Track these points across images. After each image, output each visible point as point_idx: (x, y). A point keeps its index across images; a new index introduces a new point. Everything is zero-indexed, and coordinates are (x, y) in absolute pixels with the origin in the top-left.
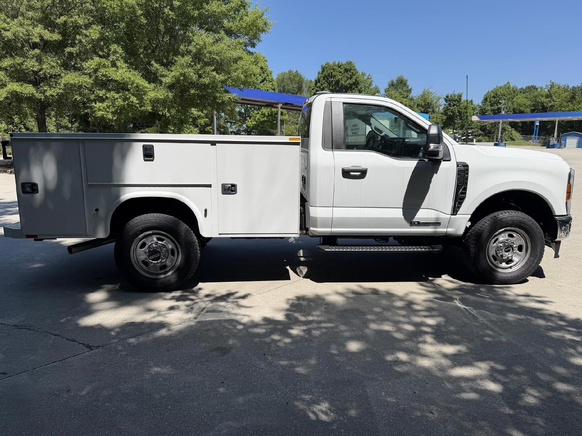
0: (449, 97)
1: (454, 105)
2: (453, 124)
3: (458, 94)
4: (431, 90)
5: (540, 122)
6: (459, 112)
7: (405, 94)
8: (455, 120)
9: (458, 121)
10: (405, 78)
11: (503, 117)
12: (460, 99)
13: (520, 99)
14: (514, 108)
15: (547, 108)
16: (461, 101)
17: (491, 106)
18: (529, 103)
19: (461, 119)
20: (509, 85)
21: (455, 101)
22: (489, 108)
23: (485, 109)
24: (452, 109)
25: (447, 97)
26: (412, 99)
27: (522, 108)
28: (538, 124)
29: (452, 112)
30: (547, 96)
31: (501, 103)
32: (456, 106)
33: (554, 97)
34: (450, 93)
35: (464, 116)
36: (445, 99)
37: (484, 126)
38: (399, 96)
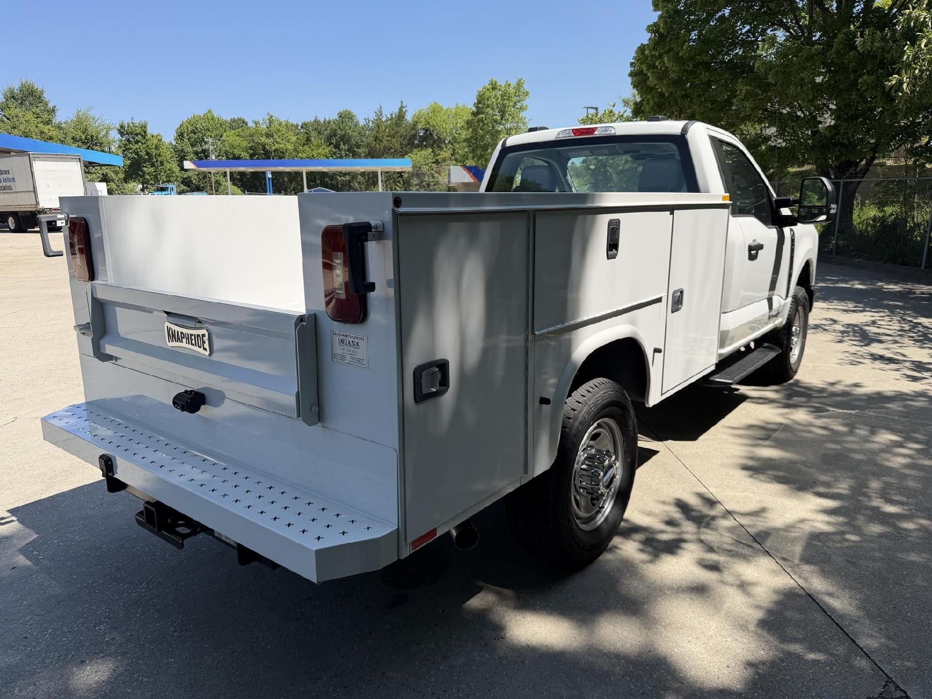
0: (126, 128)
1: (137, 142)
2: (141, 173)
3: (139, 124)
4: (91, 113)
5: (273, 173)
6: (147, 154)
7: (46, 116)
8: (143, 166)
9: (148, 169)
10: (38, 86)
11: (214, 164)
12: (145, 132)
13: (231, 137)
14: (226, 151)
15: (271, 152)
16: (147, 135)
17: (193, 145)
18: (245, 144)
19: (153, 165)
20: (213, 115)
21: (137, 135)
22: (190, 149)
23: (182, 151)
24: (135, 148)
25: (122, 127)
26: (59, 127)
27: (237, 152)
28: (270, 176)
29: (137, 154)
30: (268, 135)
31: (206, 143)
32: (140, 144)
33: (276, 136)
34: (126, 121)
35: (157, 162)
36: (119, 130)
37: (186, 178)
38: (33, 119)
